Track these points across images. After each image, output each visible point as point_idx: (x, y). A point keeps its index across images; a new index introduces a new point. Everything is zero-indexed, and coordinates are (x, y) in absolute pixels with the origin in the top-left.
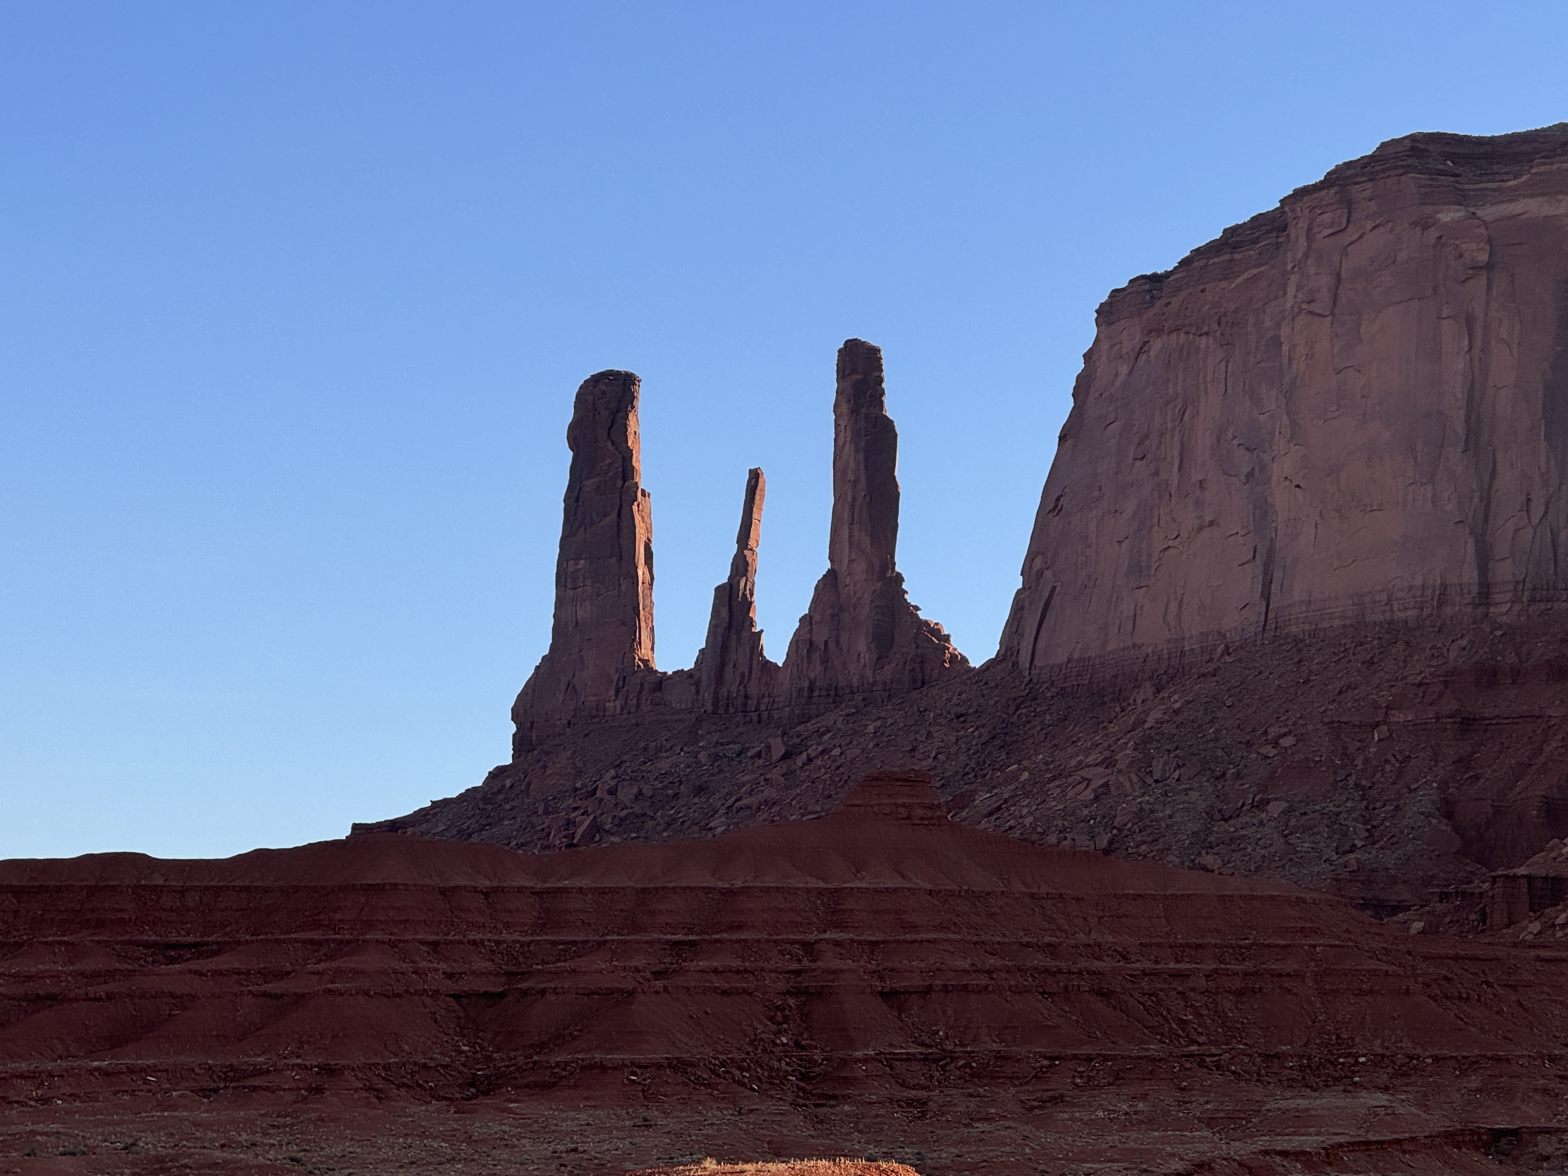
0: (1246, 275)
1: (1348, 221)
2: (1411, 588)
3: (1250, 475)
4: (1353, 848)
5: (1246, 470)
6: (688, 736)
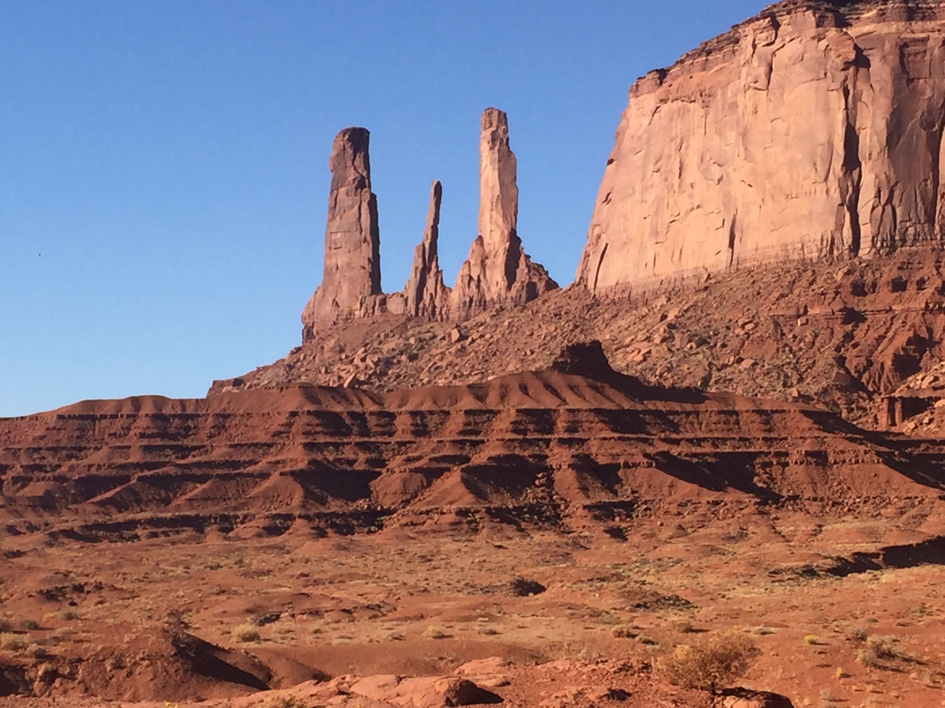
0: (716, 68)
1: (776, 37)
2: (814, 241)
3: (720, 180)
5: (718, 177)
6: (403, 328)
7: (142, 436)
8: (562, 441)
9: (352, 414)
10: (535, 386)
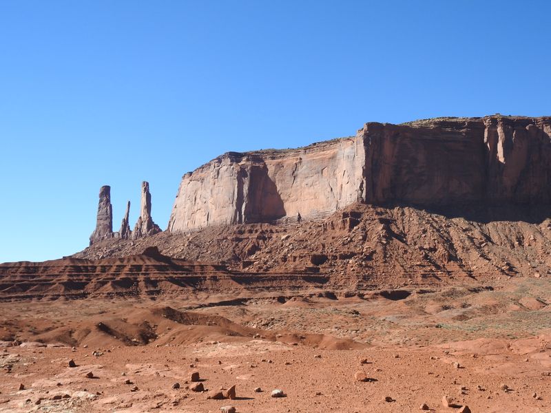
4: (221, 258)
6: (118, 242)
7: (21, 273)
8: (142, 274)
9: (84, 266)
10: (138, 258)
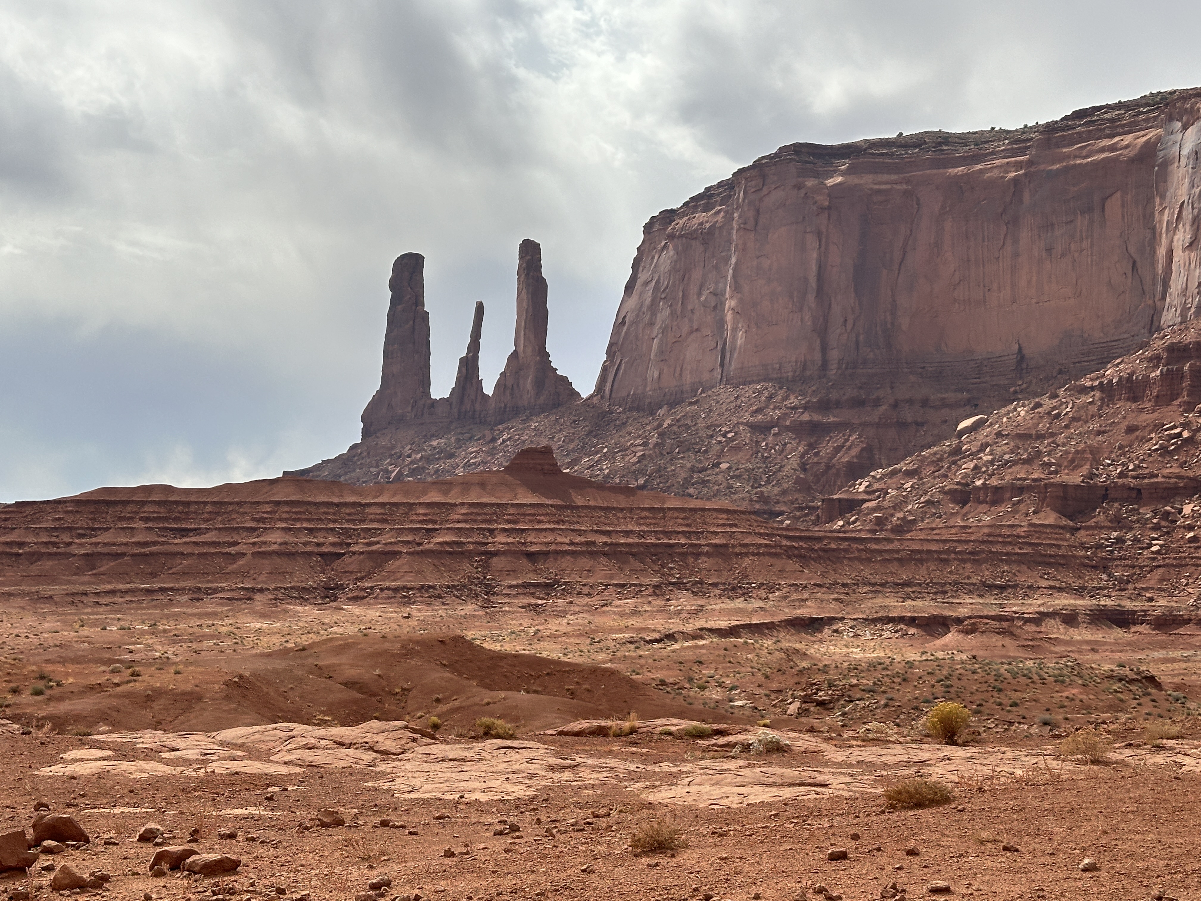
0: (715, 210)
1: (763, 185)
2: (790, 362)
3: (715, 307)
4: (760, 486)
5: (713, 304)
